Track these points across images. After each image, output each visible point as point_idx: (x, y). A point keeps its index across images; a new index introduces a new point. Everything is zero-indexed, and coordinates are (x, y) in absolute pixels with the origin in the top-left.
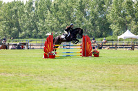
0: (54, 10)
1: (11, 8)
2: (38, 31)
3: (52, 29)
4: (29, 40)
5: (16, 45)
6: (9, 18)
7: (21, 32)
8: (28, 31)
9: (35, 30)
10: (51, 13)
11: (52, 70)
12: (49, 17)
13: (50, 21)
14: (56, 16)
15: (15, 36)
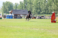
0: (56, 2)
1: (37, 1)
2: (48, 11)
3: (55, 10)
4: (45, 15)
5: (39, 17)
6: (36, 6)
7: (41, 11)
8: (44, 11)
9: (47, 11)
10: (54, 3)
11: (55, 27)
12: (53, 5)
13: (54, 7)
14: (56, 5)
15: (39, 13)
